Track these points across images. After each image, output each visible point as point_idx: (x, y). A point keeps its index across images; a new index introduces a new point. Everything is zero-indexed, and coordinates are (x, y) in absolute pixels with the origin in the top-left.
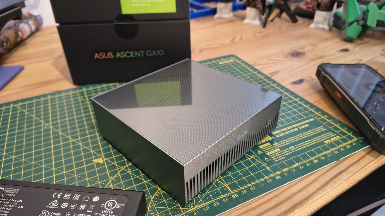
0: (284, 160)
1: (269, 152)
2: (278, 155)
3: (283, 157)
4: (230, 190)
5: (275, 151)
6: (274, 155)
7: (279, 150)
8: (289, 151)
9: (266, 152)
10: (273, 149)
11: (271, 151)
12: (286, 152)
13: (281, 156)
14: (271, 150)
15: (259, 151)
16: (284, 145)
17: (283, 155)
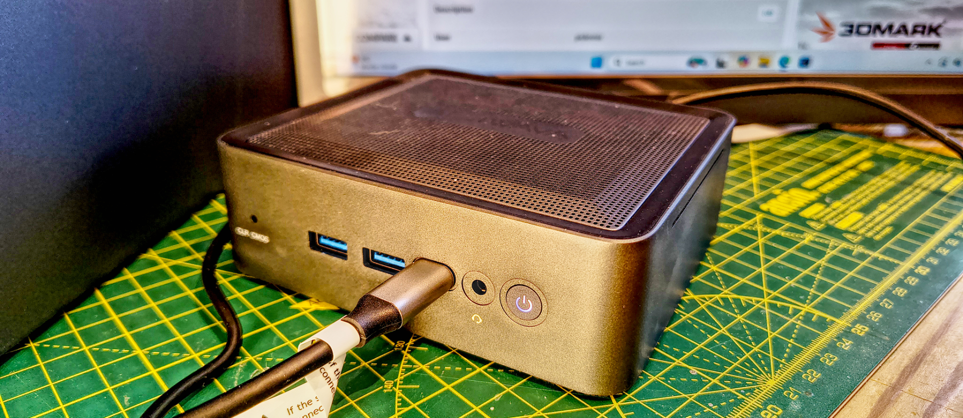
0: (893, 233)
1: (836, 222)
3: (883, 228)
4: (829, 318)
5: (853, 219)
6: (858, 226)
7: (860, 215)
9: (831, 223)
10: (841, 216)
11: (839, 220)
12: (882, 218)
13: (879, 228)
14: (839, 218)
15: (812, 224)
16: (858, 205)
17: (881, 225)
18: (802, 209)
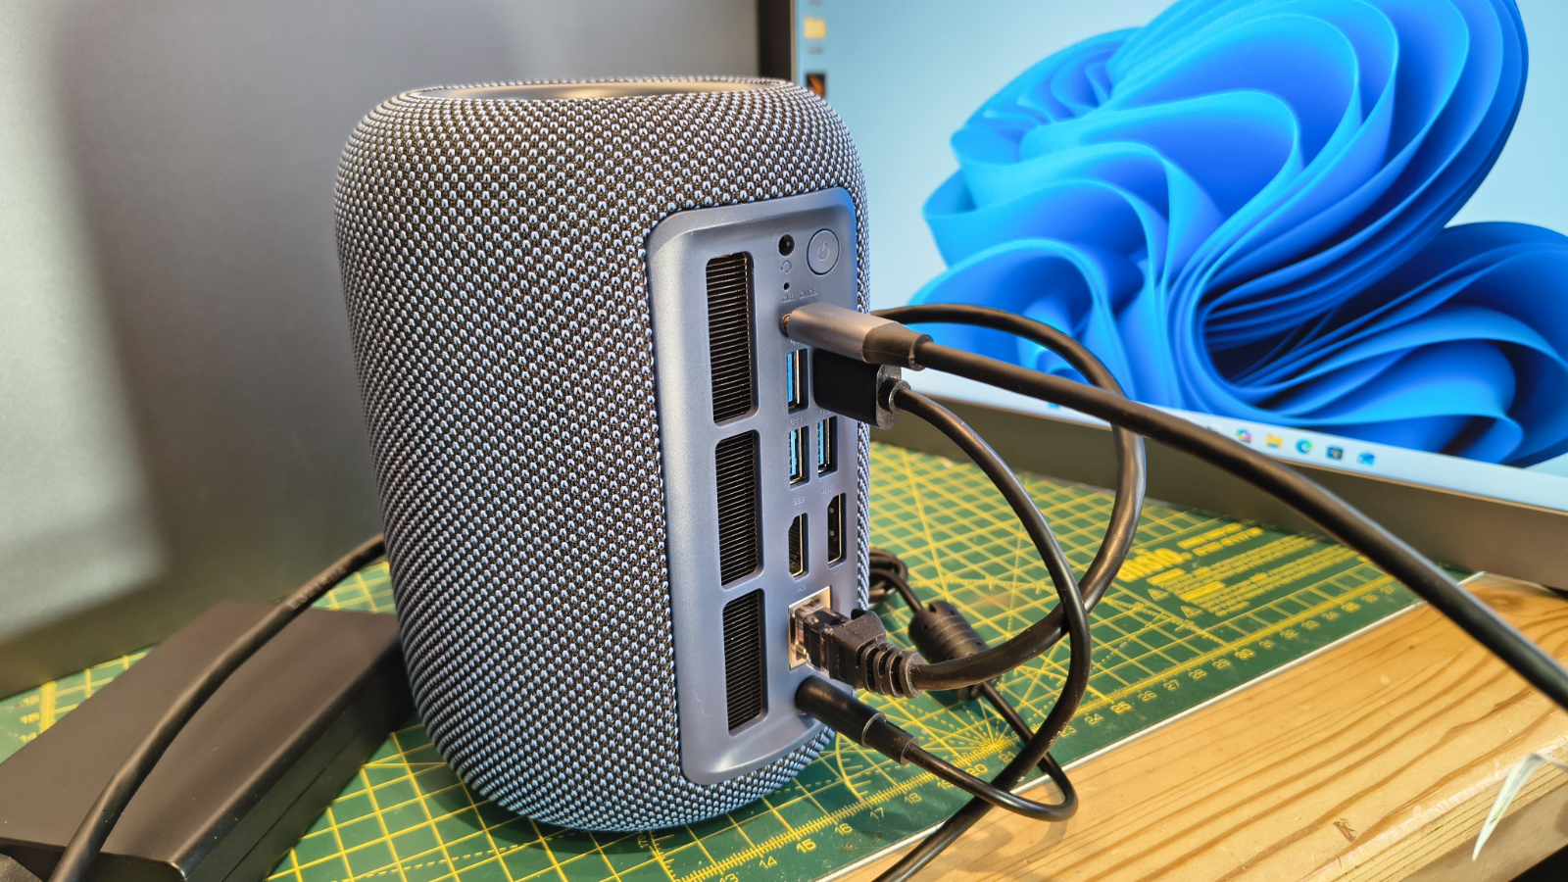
0: (1245, 610)
1: (1186, 592)
2: (1223, 598)
3: (1239, 602)
4: (1096, 693)
5: (1207, 590)
6: (1208, 598)
7: (1220, 586)
8: (1254, 586)
9: (1176, 593)
10: (1197, 585)
11: (1192, 589)
12: (1248, 589)
13: (1233, 601)
14: (1194, 586)
15: (1153, 593)
16: (1230, 573)
17: (1239, 599)
18: (1156, 573)
